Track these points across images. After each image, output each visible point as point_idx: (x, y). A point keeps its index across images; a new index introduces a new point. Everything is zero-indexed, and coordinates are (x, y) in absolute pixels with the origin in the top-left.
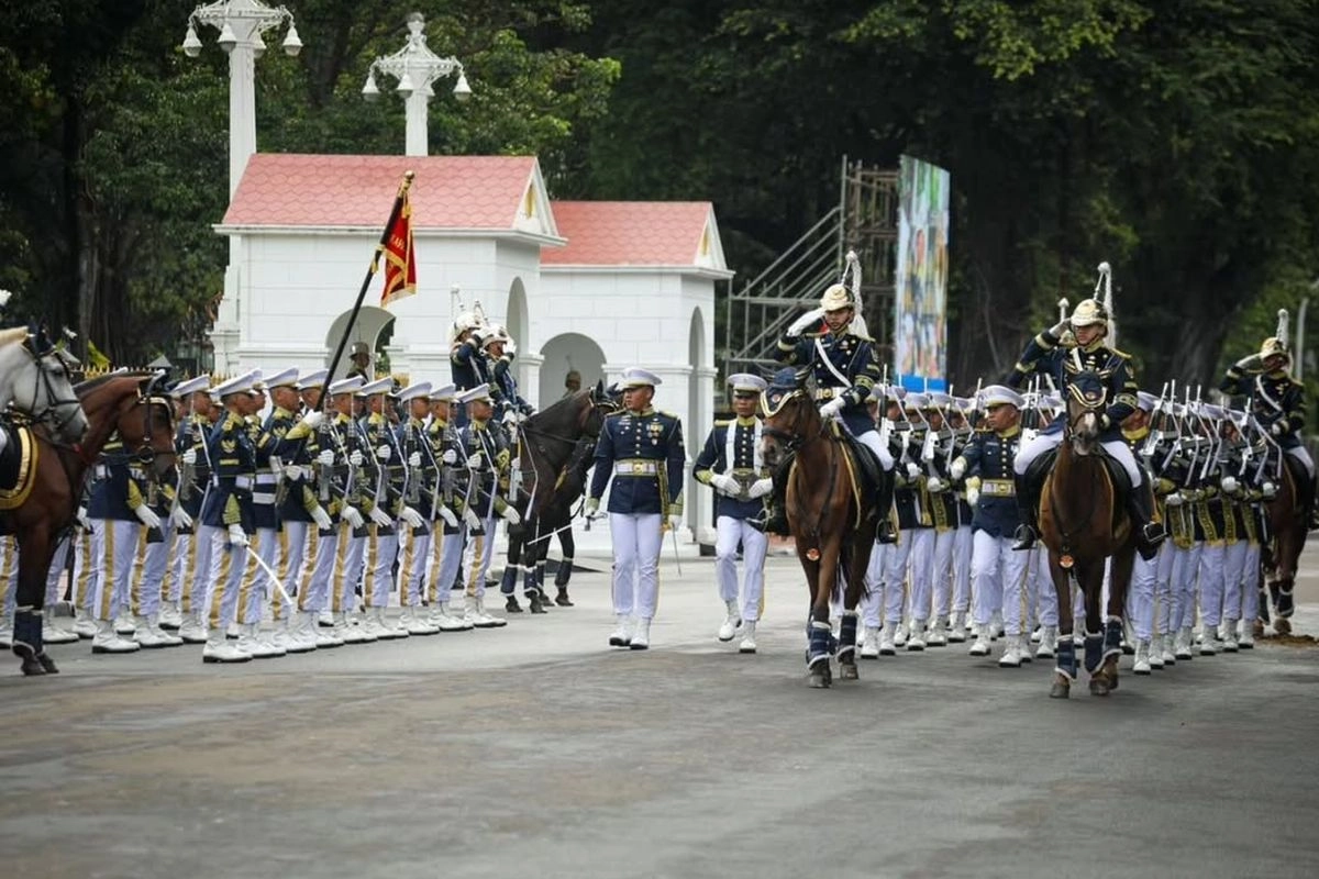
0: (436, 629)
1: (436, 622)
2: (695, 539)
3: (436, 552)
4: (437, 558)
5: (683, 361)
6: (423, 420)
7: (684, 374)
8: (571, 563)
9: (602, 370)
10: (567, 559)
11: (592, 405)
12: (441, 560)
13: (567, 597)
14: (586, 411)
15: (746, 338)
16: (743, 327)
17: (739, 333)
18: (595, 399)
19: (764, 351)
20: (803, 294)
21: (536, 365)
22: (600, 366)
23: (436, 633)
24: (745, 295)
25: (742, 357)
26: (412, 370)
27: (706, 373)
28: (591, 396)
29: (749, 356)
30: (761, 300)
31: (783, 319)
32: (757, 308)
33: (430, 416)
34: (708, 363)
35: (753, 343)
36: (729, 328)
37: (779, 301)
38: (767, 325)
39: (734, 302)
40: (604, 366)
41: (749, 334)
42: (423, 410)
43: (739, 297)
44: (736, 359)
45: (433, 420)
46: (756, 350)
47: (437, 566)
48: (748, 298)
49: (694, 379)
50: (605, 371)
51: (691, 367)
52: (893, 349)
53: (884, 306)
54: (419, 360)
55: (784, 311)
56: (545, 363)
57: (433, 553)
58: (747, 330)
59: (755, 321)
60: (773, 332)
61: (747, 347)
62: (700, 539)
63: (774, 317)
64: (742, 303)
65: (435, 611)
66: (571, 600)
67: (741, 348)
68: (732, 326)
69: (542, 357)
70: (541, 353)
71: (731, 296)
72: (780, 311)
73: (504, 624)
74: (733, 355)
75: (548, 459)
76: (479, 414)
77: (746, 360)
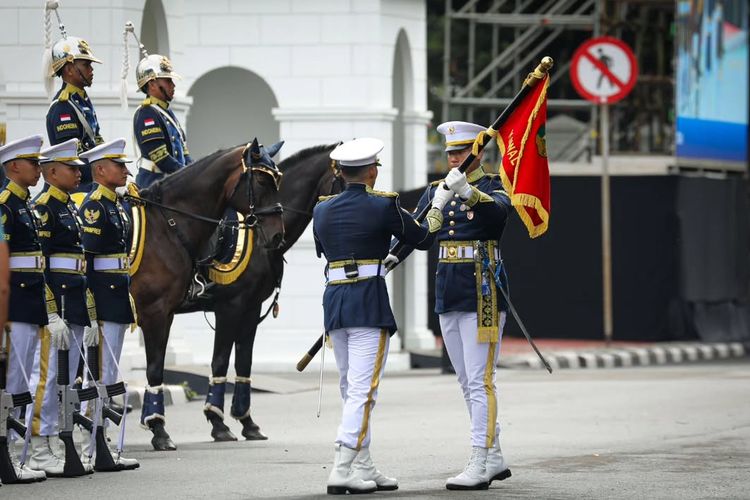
0: (41, 474)
1: (41, 465)
2: (403, 346)
3: (42, 368)
4: (43, 377)
5: (384, 103)
6: (30, 188)
7: (384, 120)
8: (248, 383)
9: (273, 117)
10: (244, 379)
11: (245, 169)
12: (48, 380)
13: (257, 428)
14: (235, 177)
15: (471, 70)
16: (465, 57)
17: (460, 63)
18: (249, 161)
19: (496, 87)
20: (549, 8)
21: (183, 111)
22: (270, 111)
23: (40, 480)
24: (468, 12)
25: (466, 96)
26: (9, 119)
27: (414, 120)
28: (245, 156)
29: (477, 95)
30: (492, 17)
31: (521, 45)
32: (485, 29)
33: (41, 182)
34: (418, 104)
35: (483, 75)
36: (447, 56)
37: (515, 19)
38: (501, 50)
39: (456, 22)
40: (275, 111)
41: (476, 65)
42: (29, 176)
43: (460, 15)
44: (458, 99)
45: (46, 189)
46: (486, 85)
47: (43, 387)
48: (473, 16)
49: (399, 127)
50: (277, 118)
51: (395, 112)
52: (674, 82)
53: (661, 22)
54: (19, 105)
55: (522, 32)
56: (193, 108)
57: (39, 370)
58: (471, 60)
59: (484, 47)
60: (507, 63)
61: (473, 83)
62: (409, 346)
63: (511, 40)
64: (465, 22)
65: (40, 450)
66: (263, 433)
67: (464, 83)
68: (452, 55)
69: (190, 100)
70: (190, 93)
71: (450, 14)
72: (517, 34)
73: (137, 466)
74: (454, 94)
75: (180, 237)
76: (110, 178)
77: (472, 100)
